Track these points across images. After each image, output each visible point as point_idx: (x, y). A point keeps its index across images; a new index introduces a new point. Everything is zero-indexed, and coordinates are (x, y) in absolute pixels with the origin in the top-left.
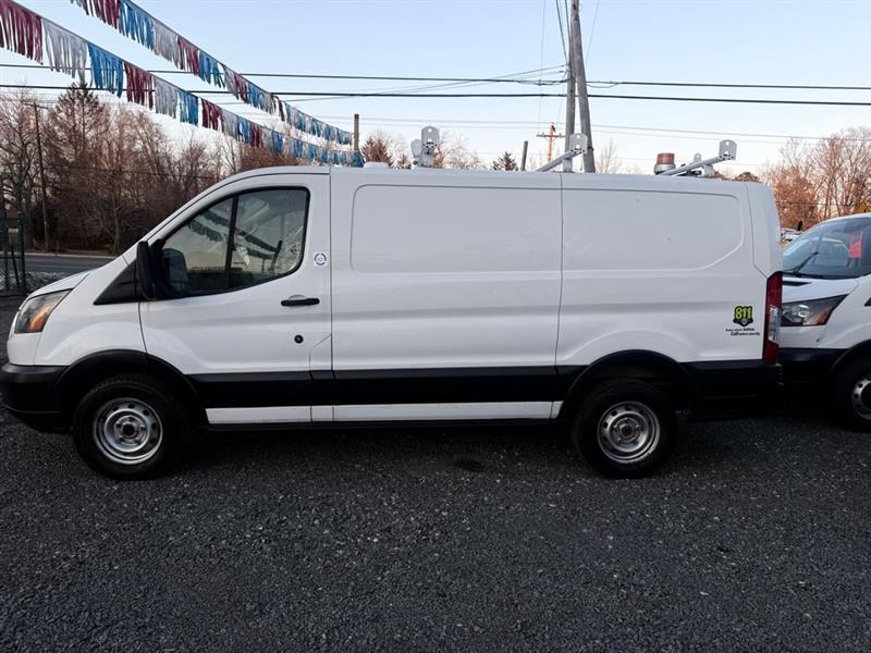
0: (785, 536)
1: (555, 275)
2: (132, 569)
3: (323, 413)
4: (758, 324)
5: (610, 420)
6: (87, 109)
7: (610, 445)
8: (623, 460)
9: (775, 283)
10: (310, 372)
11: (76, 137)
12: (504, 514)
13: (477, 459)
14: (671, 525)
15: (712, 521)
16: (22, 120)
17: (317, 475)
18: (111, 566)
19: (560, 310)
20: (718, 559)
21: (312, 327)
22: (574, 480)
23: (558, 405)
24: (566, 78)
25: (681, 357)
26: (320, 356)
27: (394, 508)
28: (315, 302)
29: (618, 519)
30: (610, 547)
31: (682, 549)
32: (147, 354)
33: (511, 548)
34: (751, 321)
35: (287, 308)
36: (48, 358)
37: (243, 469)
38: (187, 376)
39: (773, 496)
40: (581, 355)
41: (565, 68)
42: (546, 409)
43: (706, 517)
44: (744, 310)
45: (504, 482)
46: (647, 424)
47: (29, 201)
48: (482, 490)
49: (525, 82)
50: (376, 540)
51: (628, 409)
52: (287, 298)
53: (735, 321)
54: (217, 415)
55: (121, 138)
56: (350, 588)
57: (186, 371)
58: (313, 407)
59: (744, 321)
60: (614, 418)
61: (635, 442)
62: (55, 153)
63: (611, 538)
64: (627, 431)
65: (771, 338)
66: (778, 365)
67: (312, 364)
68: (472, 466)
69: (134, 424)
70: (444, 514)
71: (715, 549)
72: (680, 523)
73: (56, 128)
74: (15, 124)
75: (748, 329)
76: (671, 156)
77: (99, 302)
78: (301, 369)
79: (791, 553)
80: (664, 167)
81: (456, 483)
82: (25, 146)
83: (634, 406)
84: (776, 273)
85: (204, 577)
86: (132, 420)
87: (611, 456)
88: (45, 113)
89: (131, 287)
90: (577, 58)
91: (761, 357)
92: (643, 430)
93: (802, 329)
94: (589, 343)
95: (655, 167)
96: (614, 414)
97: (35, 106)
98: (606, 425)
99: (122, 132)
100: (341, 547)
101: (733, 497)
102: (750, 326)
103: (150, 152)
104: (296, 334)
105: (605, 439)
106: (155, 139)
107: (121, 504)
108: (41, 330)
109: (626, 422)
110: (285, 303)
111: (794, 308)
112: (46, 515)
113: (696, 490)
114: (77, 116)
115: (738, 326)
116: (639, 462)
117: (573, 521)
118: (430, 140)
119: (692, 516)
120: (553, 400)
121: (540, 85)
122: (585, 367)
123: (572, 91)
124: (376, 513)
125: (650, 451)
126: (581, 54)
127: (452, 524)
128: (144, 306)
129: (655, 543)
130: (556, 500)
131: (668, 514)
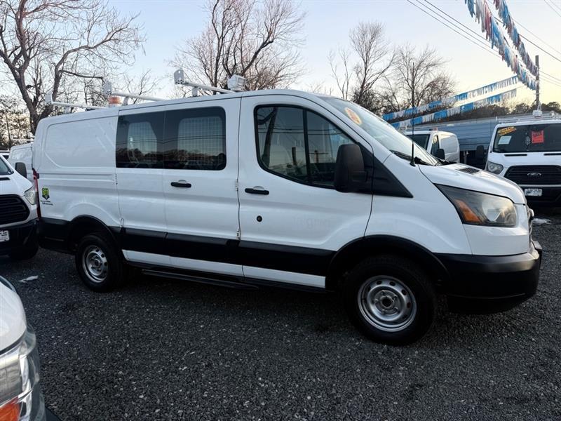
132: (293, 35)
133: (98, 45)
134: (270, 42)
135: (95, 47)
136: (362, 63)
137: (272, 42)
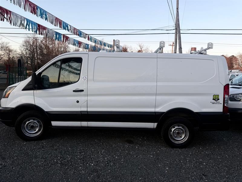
0: (227, 172)
1: (155, 84)
2: (18, 169)
3: (84, 124)
4: (221, 100)
5: (173, 130)
6: (50, 40)
7: (173, 137)
8: (177, 143)
9: (226, 88)
10: (81, 111)
11: (47, 47)
12: (135, 158)
13: (132, 139)
14: (188, 165)
15: (203, 165)
16: (33, 43)
17: (83, 142)
18: (13, 168)
19: (156, 94)
20: (202, 178)
21: (82, 98)
22: (161, 148)
23: (156, 124)
24: (175, 28)
25: (195, 110)
26: (84, 107)
27: (102, 154)
28: (83, 91)
29: (172, 162)
30: (166, 172)
31: (190, 174)
32: (35, 105)
33: (134, 170)
34: (219, 99)
35: (74, 93)
36: (9, 105)
37: (63, 140)
38: (46, 112)
39: (226, 157)
40: (163, 109)
41: (174, 26)
42: (152, 125)
43: (201, 163)
44: (216, 96)
45: (138, 148)
46: (185, 132)
47: (34, 64)
48: (131, 150)
49: (163, 30)
50: (92, 165)
51: (178, 126)
52: (74, 90)
53: (213, 99)
54: (54, 123)
55: (58, 47)
56: (78, 180)
57: (46, 110)
58: (82, 122)
59: (216, 99)
60: (174, 129)
61: (181, 137)
62: (42, 51)
63: (167, 168)
64: (178, 133)
65: (225, 105)
66: (228, 114)
67: (81, 109)
68: (130, 142)
69: (34, 125)
70: (116, 157)
71: (201, 175)
72: (192, 165)
73: (42, 45)
74: (32, 44)
75: (218, 102)
76: (195, 49)
77: (23, 90)
78: (78, 111)
79: (228, 178)
80: (193, 52)
81: (123, 147)
82: (34, 49)
83: (180, 125)
84: (227, 84)
85: (37, 173)
86: (34, 124)
87: (173, 141)
88: (39, 41)
89: (32, 86)
90: (178, 23)
91: (222, 111)
92: (183, 133)
93: (240, 102)
94: (166, 105)
95: (190, 52)
96: (174, 128)
97: (36, 39)
98: (171, 131)
99: (59, 46)
100: (81, 166)
101: (212, 157)
102: (218, 101)
103: (65, 51)
104: (77, 100)
105: (171, 135)
106: (66, 47)
107: (24, 149)
108: (8, 98)
109: (178, 130)
110: (74, 91)
111: (238, 96)
112: (3, 151)
113: (200, 153)
114: (48, 42)
115: (214, 101)
116: (182, 143)
117: (156, 162)
118: (117, 44)
119: (196, 162)
120: (154, 122)
121: (167, 30)
122: (164, 112)
123: (176, 32)
124: (96, 156)
125: (186, 140)
126: (179, 21)
127: (118, 161)
128: (35, 91)
129: (181, 171)
130: (153, 155)
131: (188, 161)
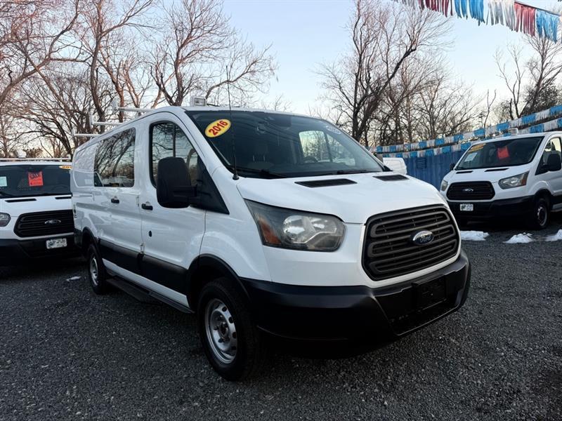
132: (440, 39)
133: (238, 78)
134: (412, 51)
135: (235, 80)
136: (538, 56)
137: (415, 50)
